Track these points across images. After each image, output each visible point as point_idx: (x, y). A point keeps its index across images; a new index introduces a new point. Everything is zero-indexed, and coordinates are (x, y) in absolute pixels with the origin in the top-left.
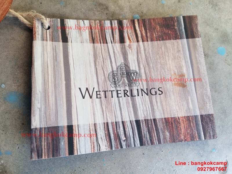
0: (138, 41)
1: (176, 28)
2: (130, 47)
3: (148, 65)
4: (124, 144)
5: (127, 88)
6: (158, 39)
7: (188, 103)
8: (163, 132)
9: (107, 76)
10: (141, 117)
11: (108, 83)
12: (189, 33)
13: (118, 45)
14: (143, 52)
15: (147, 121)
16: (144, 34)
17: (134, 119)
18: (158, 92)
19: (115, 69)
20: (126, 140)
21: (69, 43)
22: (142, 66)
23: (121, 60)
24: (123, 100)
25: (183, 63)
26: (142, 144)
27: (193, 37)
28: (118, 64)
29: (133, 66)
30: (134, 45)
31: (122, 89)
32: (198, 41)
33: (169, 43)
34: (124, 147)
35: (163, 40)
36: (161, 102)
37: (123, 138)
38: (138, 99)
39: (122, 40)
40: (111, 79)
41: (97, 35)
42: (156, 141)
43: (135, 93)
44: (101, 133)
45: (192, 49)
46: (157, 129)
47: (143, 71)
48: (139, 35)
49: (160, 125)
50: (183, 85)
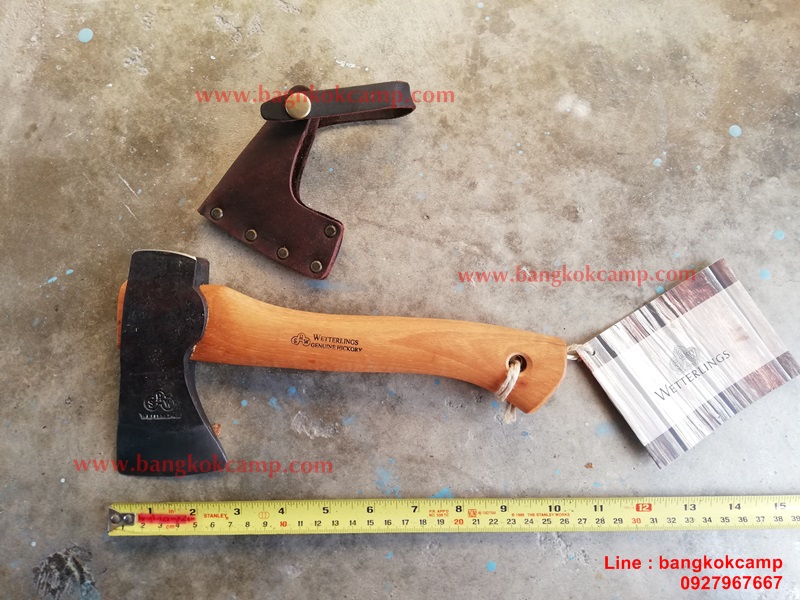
0: (677, 316)
1: (708, 282)
3: (701, 334)
4: (720, 420)
5: (694, 368)
6: (696, 304)
7: (758, 352)
8: (749, 391)
10: (722, 389)
12: (725, 282)
13: (660, 331)
14: (688, 324)
15: (728, 389)
16: (680, 306)
17: (716, 394)
18: (725, 357)
19: (672, 356)
20: (720, 416)
21: (619, 356)
22: (696, 340)
23: (672, 345)
24: (697, 381)
25: (735, 316)
26: (735, 412)
27: (730, 283)
28: (672, 349)
29: (688, 344)
30: (677, 322)
31: (690, 371)
32: (738, 284)
33: (710, 302)
34: (722, 423)
35: (701, 302)
36: (733, 364)
37: (716, 415)
38: (710, 373)
39: (662, 324)
41: (637, 333)
42: (746, 402)
43: (703, 369)
44: (697, 421)
45: (735, 297)
46: (742, 392)
47: (699, 344)
48: (676, 310)
49: (743, 387)
50: (745, 338)
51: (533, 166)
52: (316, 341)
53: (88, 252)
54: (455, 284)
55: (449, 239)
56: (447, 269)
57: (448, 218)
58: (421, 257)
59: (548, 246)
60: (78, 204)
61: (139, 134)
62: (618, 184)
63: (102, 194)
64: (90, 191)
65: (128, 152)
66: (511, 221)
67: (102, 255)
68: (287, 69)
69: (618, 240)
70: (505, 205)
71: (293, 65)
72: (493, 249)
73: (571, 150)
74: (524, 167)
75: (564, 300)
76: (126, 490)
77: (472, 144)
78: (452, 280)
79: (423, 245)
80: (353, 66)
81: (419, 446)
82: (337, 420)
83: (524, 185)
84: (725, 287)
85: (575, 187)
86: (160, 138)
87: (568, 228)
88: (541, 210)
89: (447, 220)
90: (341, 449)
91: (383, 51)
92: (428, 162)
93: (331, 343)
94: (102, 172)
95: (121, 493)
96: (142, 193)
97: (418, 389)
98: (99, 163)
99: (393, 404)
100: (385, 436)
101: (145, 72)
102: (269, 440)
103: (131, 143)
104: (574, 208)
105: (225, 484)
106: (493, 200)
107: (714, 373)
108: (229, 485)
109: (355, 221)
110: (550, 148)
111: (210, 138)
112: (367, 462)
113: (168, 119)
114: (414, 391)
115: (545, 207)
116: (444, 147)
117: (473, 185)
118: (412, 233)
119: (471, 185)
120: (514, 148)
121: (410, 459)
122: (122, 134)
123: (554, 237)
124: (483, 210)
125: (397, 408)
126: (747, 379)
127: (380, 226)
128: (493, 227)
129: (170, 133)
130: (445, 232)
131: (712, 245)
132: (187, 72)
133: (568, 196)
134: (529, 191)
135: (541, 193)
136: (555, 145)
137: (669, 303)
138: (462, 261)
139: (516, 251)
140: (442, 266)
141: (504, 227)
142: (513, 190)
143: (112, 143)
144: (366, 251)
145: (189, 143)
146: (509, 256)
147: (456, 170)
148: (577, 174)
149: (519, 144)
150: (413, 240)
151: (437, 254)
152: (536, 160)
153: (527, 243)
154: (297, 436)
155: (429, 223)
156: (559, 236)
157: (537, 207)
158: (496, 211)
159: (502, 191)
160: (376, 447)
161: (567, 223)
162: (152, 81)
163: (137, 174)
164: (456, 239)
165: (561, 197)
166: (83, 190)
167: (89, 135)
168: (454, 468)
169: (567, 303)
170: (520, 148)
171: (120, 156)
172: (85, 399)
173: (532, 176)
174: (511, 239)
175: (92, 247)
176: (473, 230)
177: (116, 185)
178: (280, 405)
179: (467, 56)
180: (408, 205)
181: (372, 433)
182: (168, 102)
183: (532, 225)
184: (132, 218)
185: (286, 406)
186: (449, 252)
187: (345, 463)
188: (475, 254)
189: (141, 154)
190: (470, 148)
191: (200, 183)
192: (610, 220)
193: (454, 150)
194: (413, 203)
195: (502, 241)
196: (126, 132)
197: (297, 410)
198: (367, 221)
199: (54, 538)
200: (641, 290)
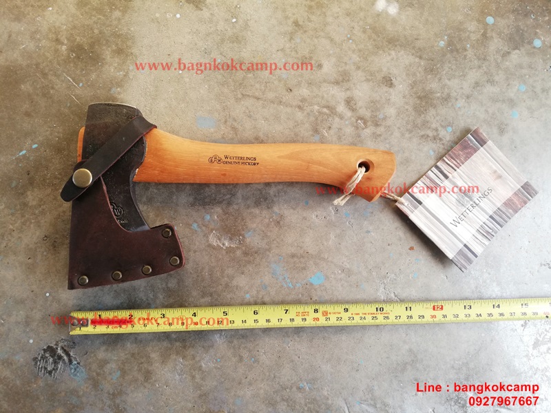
2: (453, 177)
4: (493, 233)
5: (472, 203)
6: (466, 161)
7: (509, 185)
8: (508, 212)
9: (455, 204)
10: (491, 213)
11: (460, 208)
12: (481, 142)
13: (446, 182)
14: (463, 174)
15: (495, 212)
16: (456, 163)
17: (488, 217)
18: (489, 192)
20: (493, 231)
21: (423, 203)
24: (474, 211)
25: (491, 164)
26: (501, 226)
27: (485, 143)
30: (455, 174)
31: (469, 205)
32: (490, 143)
33: (474, 157)
35: (469, 158)
36: (495, 196)
37: (490, 231)
38: (482, 204)
39: (446, 177)
40: (460, 205)
41: (431, 185)
42: (507, 219)
43: (477, 202)
45: (489, 151)
46: (504, 213)
48: (453, 166)
49: (503, 209)
50: (500, 177)
51: (360, 51)
52: (226, 160)
53: (47, 131)
54: (314, 136)
55: (306, 104)
56: (307, 125)
57: (305, 90)
58: (288, 119)
59: (374, 105)
60: (35, 97)
61: (76, 43)
62: (417, 60)
63: (53, 88)
64: (43, 87)
65: (69, 57)
66: (348, 89)
67: (58, 132)
69: (419, 98)
70: (343, 79)
72: (337, 110)
73: (384, 38)
74: (354, 51)
75: (387, 141)
76: (95, 297)
77: (317, 37)
78: (311, 133)
79: (289, 110)
81: (298, 246)
82: (240, 235)
83: (354, 64)
84: (482, 146)
85: (389, 64)
86: (92, 45)
87: (387, 92)
88: (368, 80)
89: (305, 92)
90: (246, 254)
92: (288, 51)
93: (237, 161)
94: (51, 73)
95: (92, 298)
96: (83, 86)
97: (294, 209)
98: (48, 66)
99: (278, 220)
100: (275, 242)
102: (195, 252)
103: (71, 50)
104: (390, 78)
105: (166, 285)
106: (335, 75)
107: (484, 204)
108: (170, 285)
109: (240, 96)
110: (370, 38)
111: (129, 43)
112: (264, 260)
113: (96, 31)
114: (292, 211)
115: (370, 78)
116: (298, 40)
117: (320, 66)
118: (281, 102)
119: (318, 66)
120: (346, 38)
121: (293, 256)
122: (63, 44)
123: (378, 98)
124: (328, 83)
125: (282, 223)
126: (505, 203)
127: (258, 99)
128: (336, 94)
129: (99, 41)
130: (303, 100)
131: (480, 97)
133: (385, 69)
134: (358, 68)
135: (367, 69)
136: (373, 35)
137: (449, 162)
138: (317, 119)
139: (353, 110)
140: (304, 124)
141: (343, 93)
142: (348, 67)
143: (56, 51)
144: (250, 117)
145: (114, 47)
146: (349, 114)
147: (307, 56)
148: (389, 55)
149: (349, 36)
150: (282, 107)
151: (299, 115)
152: (362, 46)
153: (360, 104)
154: (214, 248)
155: (291, 94)
156: (381, 98)
157: (365, 78)
158: (337, 83)
159: (340, 69)
160: (269, 250)
161: (385, 89)
162: (82, 4)
163: (78, 72)
164: (311, 104)
165: (380, 70)
166: (38, 86)
167: (38, 46)
168: (324, 259)
169: (389, 143)
170: (350, 39)
171: (63, 60)
172: (57, 236)
173: (360, 58)
174: (349, 102)
175: (50, 127)
176: (323, 97)
177: (63, 81)
178: (200, 228)
180: (276, 82)
181: (265, 241)
182: (95, 19)
183: (362, 92)
184: (77, 105)
185: (204, 228)
186: (308, 114)
187: (249, 262)
188: (325, 114)
189: (79, 58)
190: (316, 40)
191: (125, 76)
192: (413, 85)
193: (305, 42)
194: (280, 81)
195: (343, 103)
196: (66, 42)
197: (212, 230)
198: (248, 96)
199: (46, 335)
200: (437, 130)
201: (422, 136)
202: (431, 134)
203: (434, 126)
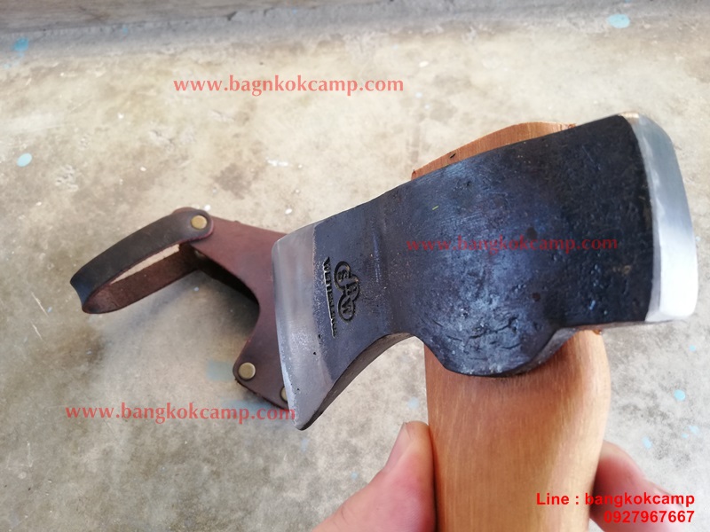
54: (406, 399)
56: (396, 379)
61: (59, 249)
63: (11, 314)
65: (45, 269)
68: (218, 173)
71: (223, 168)
78: (402, 393)
80: (286, 164)
86: (80, 252)
91: (317, 147)
94: (16, 291)
96: (53, 310)
98: (14, 281)
101: (75, 188)
103: (50, 259)
113: (90, 232)
122: (42, 251)
129: (91, 246)
132: (116, 185)
140: (389, 376)
143: (31, 260)
162: (80, 196)
167: (9, 255)
171: (36, 273)
177: (27, 304)
179: (408, 144)
182: (92, 215)
184: (38, 339)
189: (57, 270)
200: (654, 396)
201: (624, 408)
202: (642, 404)
203: (646, 387)
